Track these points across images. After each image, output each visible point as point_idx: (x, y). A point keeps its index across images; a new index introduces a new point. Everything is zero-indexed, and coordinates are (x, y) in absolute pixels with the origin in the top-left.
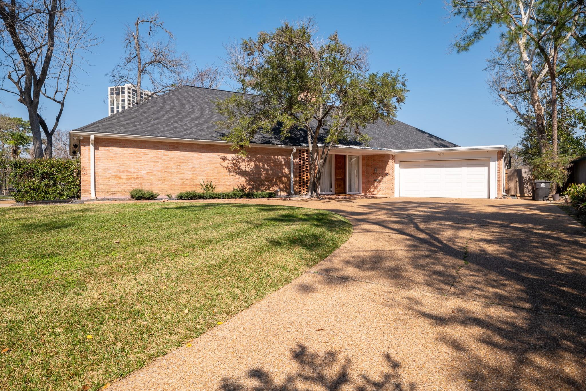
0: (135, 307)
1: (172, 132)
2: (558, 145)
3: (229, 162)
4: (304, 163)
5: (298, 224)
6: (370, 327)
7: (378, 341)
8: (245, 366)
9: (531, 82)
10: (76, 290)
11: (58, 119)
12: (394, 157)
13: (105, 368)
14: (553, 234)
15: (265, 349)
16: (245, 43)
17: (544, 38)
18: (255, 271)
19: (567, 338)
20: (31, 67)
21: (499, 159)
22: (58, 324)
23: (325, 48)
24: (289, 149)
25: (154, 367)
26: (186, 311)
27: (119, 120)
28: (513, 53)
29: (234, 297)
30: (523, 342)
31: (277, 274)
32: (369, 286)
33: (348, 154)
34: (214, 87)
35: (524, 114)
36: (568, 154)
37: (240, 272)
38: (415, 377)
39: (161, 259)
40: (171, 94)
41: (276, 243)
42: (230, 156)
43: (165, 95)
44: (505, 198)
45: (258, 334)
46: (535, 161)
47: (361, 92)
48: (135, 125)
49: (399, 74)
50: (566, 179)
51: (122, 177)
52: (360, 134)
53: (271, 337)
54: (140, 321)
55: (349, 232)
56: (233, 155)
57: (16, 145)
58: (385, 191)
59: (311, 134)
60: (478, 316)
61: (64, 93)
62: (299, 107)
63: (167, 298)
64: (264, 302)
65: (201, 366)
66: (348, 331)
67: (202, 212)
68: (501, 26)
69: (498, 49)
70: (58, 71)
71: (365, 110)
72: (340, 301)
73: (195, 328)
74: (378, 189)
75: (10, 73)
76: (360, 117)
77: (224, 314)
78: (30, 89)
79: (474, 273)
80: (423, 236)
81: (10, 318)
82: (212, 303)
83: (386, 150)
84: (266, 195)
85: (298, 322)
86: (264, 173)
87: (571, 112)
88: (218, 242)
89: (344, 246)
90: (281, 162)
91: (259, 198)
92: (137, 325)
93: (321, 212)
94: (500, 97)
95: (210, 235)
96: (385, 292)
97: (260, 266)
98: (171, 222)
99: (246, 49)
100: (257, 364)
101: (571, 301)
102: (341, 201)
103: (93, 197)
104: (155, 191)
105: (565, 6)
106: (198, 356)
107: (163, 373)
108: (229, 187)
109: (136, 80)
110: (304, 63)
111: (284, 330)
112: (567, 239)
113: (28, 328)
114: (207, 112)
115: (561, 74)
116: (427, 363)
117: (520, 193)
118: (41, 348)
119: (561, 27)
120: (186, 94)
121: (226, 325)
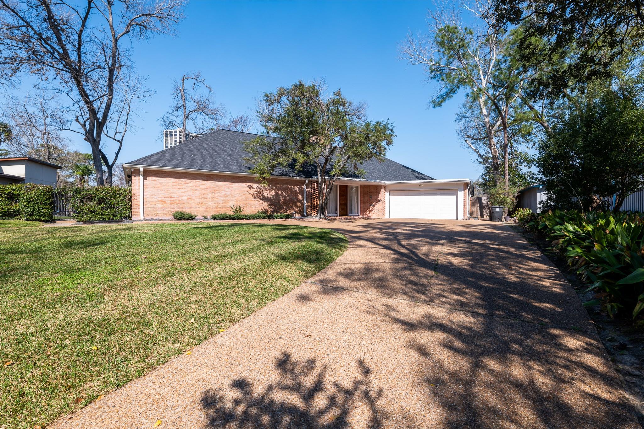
0: (146, 317)
1: (208, 166)
2: (509, 179)
3: (254, 190)
4: (314, 191)
5: (303, 241)
6: (351, 332)
7: (357, 347)
8: (235, 373)
9: (488, 131)
10: (93, 303)
11: (117, 155)
12: (385, 187)
13: (104, 378)
14: (505, 248)
15: (256, 355)
16: (266, 96)
17: (498, 97)
18: (260, 282)
19: (516, 341)
20: (93, 112)
21: (465, 189)
22: (67, 336)
23: (331, 101)
24: (303, 180)
25: (151, 376)
26: (193, 320)
27: (164, 156)
28: (476, 109)
29: (239, 306)
30: (479, 346)
31: (279, 284)
32: (355, 295)
33: (349, 185)
34: (245, 131)
35: (484, 155)
36: (516, 186)
37: (247, 283)
38: (385, 382)
39: (179, 273)
40: (209, 136)
41: (283, 258)
42: (255, 185)
43: (204, 136)
44: (469, 219)
45: (253, 341)
46: (492, 191)
47: (358, 136)
48: (178, 160)
49: (389, 122)
50: (515, 204)
51: (167, 202)
52: (358, 169)
53: (264, 343)
54: (147, 331)
55: (345, 247)
56: (257, 185)
57: (83, 176)
58: (378, 213)
59: (320, 169)
60: (443, 322)
61: (122, 134)
62: (309, 147)
63: (177, 308)
64: (264, 310)
65: (195, 374)
66: (332, 337)
67: (226, 230)
68: (466, 88)
69: (464, 105)
70: (118, 116)
71: (362, 150)
72: (330, 309)
73: (199, 336)
74: (373, 212)
75: (77, 117)
76: (358, 156)
77: (227, 322)
78: (93, 130)
79: (442, 283)
80: (404, 251)
81: (21, 331)
82: (217, 312)
83: (379, 182)
84: (283, 216)
85: (290, 328)
86: (282, 199)
87: (518, 154)
88: (232, 257)
89: (339, 259)
90: (296, 190)
91: (279, 219)
92: (144, 335)
93: (324, 231)
94: (466, 142)
95: (228, 250)
96: (368, 300)
97: (265, 277)
98: (197, 239)
99: (267, 100)
100: (247, 371)
101: (519, 306)
102: (343, 222)
103: (142, 217)
104: (193, 213)
105: (514, 73)
106: (195, 364)
107: (158, 381)
108: (254, 210)
109: (183, 125)
110: (314, 112)
111: (277, 336)
112: (515, 252)
113: (37, 341)
114: (238, 150)
115: (511, 125)
116: (397, 367)
117: (481, 215)
118: (45, 360)
119: (511, 89)
120: (221, 136)
121: (227, 332)
